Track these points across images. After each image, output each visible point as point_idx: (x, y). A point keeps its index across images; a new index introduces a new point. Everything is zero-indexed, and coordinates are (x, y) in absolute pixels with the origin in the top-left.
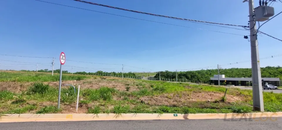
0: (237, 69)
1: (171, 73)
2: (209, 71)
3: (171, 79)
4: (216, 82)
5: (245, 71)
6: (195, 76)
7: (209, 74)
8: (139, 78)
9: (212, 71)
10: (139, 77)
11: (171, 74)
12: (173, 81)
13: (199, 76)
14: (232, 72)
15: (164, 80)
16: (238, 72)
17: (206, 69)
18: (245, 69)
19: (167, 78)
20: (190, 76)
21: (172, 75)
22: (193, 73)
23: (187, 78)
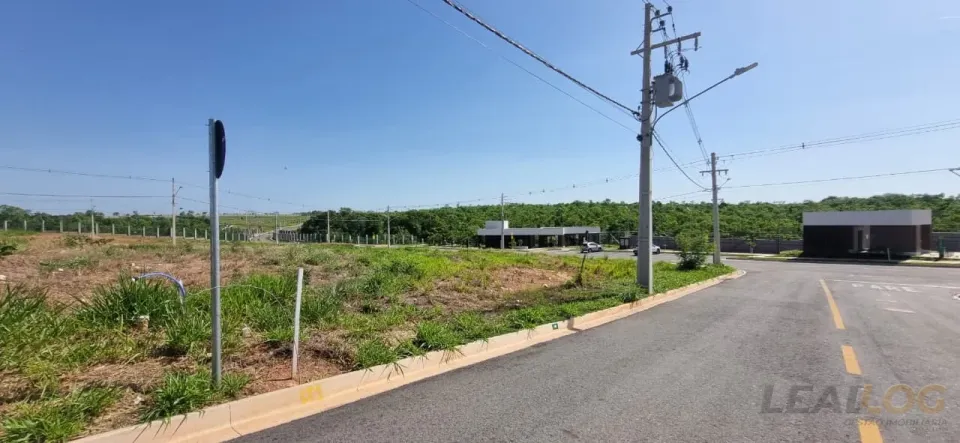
0: (523, 205)
1: (362, 215)
2: (463, 209)
3: (363, 236)
4: (493, 242)
5: (538, 210)
6: (432, 226)
7: (465, 218)
8: (236, 239)
9: (469, 212)
10: (236, 231)
11: (363, 220)
12: (371, 242)
13: (445, 225)
14: (514, 213)
15: (339, 240)
16: (526, 214)
17: (454, 206)
18: (537, 206)
19: (350, 233)
20: (419, 226)
21: (368, 224)
22: (427, 217)
23: (413, 231)
